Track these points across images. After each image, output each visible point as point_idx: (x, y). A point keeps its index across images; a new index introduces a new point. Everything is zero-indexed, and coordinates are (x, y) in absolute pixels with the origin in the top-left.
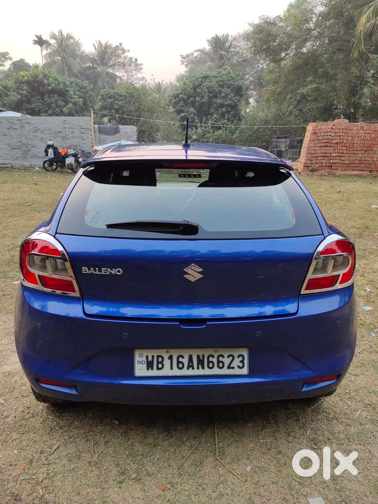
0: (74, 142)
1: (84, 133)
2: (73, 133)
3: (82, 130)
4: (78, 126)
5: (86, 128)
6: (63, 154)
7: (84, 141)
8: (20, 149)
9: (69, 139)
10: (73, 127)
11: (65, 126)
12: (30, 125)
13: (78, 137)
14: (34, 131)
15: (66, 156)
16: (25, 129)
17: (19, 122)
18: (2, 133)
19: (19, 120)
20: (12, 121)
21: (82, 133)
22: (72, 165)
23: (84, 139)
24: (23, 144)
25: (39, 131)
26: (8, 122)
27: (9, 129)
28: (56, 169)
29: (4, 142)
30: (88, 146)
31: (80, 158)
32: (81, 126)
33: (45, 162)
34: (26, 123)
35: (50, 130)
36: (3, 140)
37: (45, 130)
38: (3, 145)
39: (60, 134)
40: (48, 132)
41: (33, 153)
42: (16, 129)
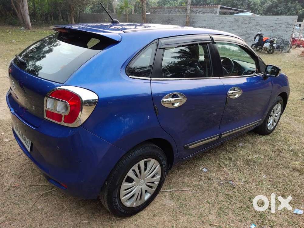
0: (279, 33)
1: (288, 27)
2: (281, 27)
3: (288, 25)
4: (286, 22)
5: (291, 23)
6: (264, 40)
7: (287, 33)
8: (245, 36)
9: (276, 31)
10: (282, 23)
11: (277, 22)
12: (255, 21)
13: (284, 30)
14: (256, 25)
15: (266, 42)
16: (251, 24)
17: (249, 19)
18: (238, 25)
19: (249, 18)
20: (245, 18)
21: (287, 27)
22: (267, 48)
23: (287, 32)
24: (247, 33)
25: (259, 25)
26: (243, 19)
27: (242, 23)
28: (259, 50)
29: (237, 31)
30: (288, 37)
31: (274, 44)
32: (287, 22)
33: (253, 45)
34: (253, 20)
35: (266, 24)
36: (237, 30)
37: (263, 24)
38: (236, 33)
39: (271, 27)
40: (264, 26)
41: (251, 39)
42: (246, 23)
